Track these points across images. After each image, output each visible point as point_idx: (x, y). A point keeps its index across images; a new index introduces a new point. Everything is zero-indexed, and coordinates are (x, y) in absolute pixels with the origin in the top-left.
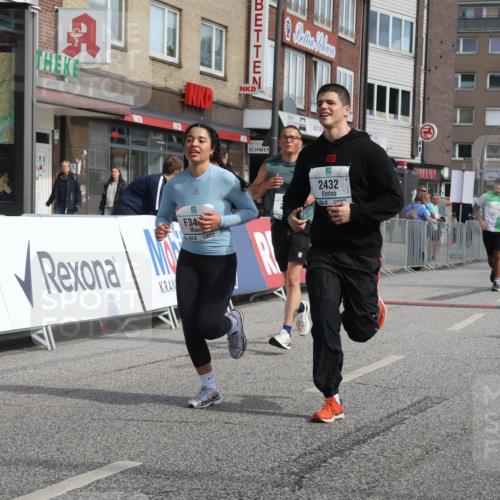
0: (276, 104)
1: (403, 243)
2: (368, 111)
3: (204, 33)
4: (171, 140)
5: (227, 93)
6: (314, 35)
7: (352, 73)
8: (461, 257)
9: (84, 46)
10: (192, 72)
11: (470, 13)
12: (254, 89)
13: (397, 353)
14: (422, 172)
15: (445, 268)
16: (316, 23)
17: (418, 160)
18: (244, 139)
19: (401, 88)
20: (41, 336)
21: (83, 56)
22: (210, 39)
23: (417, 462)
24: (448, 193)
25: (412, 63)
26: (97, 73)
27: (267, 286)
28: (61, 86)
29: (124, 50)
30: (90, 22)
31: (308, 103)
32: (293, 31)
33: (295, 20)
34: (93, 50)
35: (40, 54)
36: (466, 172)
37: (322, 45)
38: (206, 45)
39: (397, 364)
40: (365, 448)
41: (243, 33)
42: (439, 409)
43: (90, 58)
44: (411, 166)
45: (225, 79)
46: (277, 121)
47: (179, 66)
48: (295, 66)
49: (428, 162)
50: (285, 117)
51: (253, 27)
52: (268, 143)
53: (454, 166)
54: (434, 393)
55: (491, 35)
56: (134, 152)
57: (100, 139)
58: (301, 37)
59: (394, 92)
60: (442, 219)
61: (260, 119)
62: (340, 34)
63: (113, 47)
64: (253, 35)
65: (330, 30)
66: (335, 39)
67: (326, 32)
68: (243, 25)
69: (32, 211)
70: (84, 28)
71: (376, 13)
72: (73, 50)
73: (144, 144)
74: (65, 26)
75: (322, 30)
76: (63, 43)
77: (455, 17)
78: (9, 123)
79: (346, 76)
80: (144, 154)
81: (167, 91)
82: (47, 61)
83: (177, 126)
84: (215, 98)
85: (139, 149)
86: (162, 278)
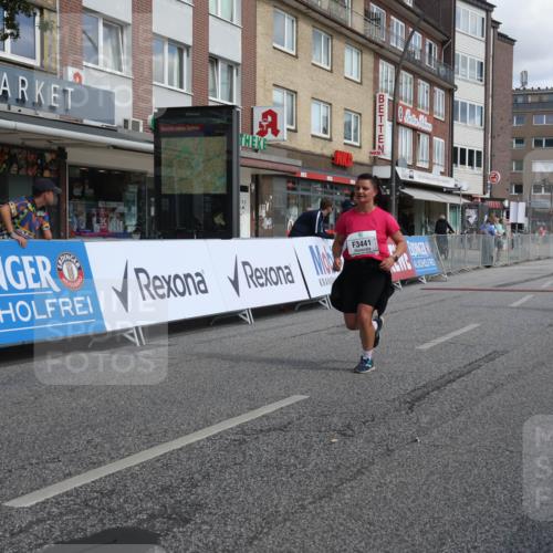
0: (393, 163)
1: (478, 249)
2: (454, 165)
3: (348, 119)
4: (325, 187)
5: (362, 156)
6: (417, 117)
7: (442, 141)
8: (517, 258)
9: (270, 130)
10: (339, 144)
11: (520, 100)
12: (379, 153)
13: (475, 322)
14: (490, 204)
15: (506, 265)
16: (419, 110)
17: (488, 196)
19: (475, 149)
20: (245, 315)
21: (269, 136)
22: (350, 122)
23: (489, 393)
24: (508, 217)
25: (482, 133)
26: (278, 146)
28: (254, 155)
29: (296, 131)
30: (274, 115)
31: (415, 160)
32: (404, 115)
33: (405, 108)
34: (275, 132)
35: (242, 135)
36: (520, 203)
37: (423, 123)
38: (348, 126)
39: (474, 330)
40: (455, 385)
41: (372, 117)
42: (503, 358)
43: (273, 137)
44: (483, 200)
45: (360, 147)
46: (395, 174)
47: (330, 140)
48: (405, 138)
49: (495, 196)
50: (399, 170)
51: (378, 114)
52: (389, 187)
53: (512, 199)
54: (500, 348)
55: (535, 113)
56: (302, 196)
57: (280, 187)
58: (409, 119)
59: (471, 152)
60: (504, 234)
61: (383, 172)
62: (435, 116)
63: (288, 130)
64: (378, 118)
65: (428, 113)
66: (434, 121)
67: (425, 115)
68: (371, 112)
69: (238, 236)
70: (270, 119)
71: (458, 102)
72: (263, 133)
73: (309, 190)
74: (258, 117)
75: (422, 113)
76: (257, 129)
77: (510, 102)
78: (224, 180)
79: (439, 142)
80: (308, 197)
81: (323, 156)
82: (247, 141)
83: (330, 179)
84: (354, 160)
85: (305, 193)
86: (321, 276)
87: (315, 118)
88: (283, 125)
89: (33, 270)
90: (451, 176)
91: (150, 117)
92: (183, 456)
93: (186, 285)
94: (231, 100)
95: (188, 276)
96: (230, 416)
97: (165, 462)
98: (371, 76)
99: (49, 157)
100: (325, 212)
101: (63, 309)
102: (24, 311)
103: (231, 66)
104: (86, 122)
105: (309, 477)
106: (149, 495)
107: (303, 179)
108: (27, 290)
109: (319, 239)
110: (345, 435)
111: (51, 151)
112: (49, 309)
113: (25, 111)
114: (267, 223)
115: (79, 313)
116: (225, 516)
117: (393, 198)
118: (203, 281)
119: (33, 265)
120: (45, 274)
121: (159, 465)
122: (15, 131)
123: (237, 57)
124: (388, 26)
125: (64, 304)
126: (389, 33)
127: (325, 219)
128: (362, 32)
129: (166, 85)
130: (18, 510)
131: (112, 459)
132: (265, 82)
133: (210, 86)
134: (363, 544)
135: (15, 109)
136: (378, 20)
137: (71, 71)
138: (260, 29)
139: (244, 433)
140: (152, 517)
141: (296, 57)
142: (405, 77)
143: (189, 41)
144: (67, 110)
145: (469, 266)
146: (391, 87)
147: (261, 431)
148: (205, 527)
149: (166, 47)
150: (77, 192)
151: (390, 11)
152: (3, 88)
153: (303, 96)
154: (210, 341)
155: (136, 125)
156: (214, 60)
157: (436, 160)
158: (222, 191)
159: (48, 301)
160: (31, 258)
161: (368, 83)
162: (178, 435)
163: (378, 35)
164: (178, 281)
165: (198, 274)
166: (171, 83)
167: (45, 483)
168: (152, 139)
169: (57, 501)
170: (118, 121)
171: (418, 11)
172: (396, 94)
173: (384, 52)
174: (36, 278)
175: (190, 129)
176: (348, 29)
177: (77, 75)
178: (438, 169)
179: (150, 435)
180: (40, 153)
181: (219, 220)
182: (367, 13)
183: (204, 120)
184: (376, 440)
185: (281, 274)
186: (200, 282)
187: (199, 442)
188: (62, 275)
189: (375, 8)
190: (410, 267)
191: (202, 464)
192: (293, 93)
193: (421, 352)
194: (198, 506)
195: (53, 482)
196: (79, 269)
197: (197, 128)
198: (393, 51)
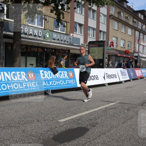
0: (138, 53)
3: (128, 43)
4: (123, 58)
5: (132, 51)
10: (127, 48)
12: (135, 51)
16: (144, 41)
18: (134, 57)
20: (106, 84)
21: (112, 47)
26: (114, 49)
27: (137, 78)
28: (108, 51)
29: (117, 46)
30: (113, 43)
31: (143, 52)
33: (141, 41)
34: (113, 46)
37: (145, 44)
38: (128, 45)
41: (134, 43)
43: (113, 47)
45: (131, 49)
47: (125, 48)
48: (141, 47)
50: (140, 54)
52: (137, 58)
57: (114, 58)
58: (142, 43)
61: (136, 55)
64: (135, 43)
68: (134, 42)
70: (112, 43)
72: (110, 46)
74: (109, 43)
76: (109, 45)
78: (102, 56)
80: (120, 60)
81: (123, 51)
82: (107, 48)
83: (124, 56)
84: (130, 52)
85: (119, 59)
86: (122, 77)
87: (122, 43)
88: (115, 45)
89: (64, 74)
91: (87, 43)
92: (94, 113)
93: (94, 78)
94: (104, 40)
95: (95, 76)
96: (103, 105)
97: (90, 114)
98: (134, 34)
99: (66, 51)
100: (124, 63)
101: (69, 82)
102: (61, 82)
103: (104, 32)
104: (74, 44)
105: (120, 119)
106: (87, 121)
107: (119, 56)
108: (62, 78)
109: (122, 69)
110: (128, 110)
111: (67, 50)
112: (67, 82)
113: (62, 42)
114: (111, 65)
115: (72, 83)
116: (103, 126)
117: (138, 60)
118: (98, 77)
119: (64, 73)
120: (66, 75)
121: (89, 115)
122: (60, 46)
123: (105, 31)
124: (138, 23)
125: (70, 81)
126: (138, 25)
128: (132, 25)
129: (90, 37)
130: (61, 122)
131: (79, 113)
132: (111, 36)
133: (100, 36)
134: (132, 133)
135: (60, 42)
136: (135, 22)
137: (72, 34)
138: (110, 25)
139: (106, 109)
140: (88, 125)
141: (118, 30)
142: (141, 34)
143: (96, 28)
144: (70, 42)
146: (138, 36)
147: (110, 109)
148: (99, 128)
149: (91, 29)
150: (72, 58)
151: (138, 20)
152: (58, 38)
153: (119, 38)
154: (99, 90)
155: (84, 45)
156: (101, 31)
158: (102, 58)
159: (66, 81)
160: (63, 72)
161: (133, 36)
162: (93, 109)
163: (136, 26)
164: (93, 77)
165: (97, 76)
166: (92, 36)
167: (66, 117)
168: (88, 48)
169: (68, 121)
170: (81, 44)
171: (144, 20)
172: (139, 38)
173: (137, 29)
174: (64, 76)
175: (96, 45)
176: (129, 24)
177: (73, 35)
179: (87, 108)
180: (65, 51)
181: (101, 64)
182: (133, 21)
183: (98, 44)
184: (135, 111)
185: (114, 76)
186: (97, 77)
187: (97, 110)
188: (69, 75)
189: (135, 20)
190: (142, 75)
191: (98, 115)
192: (117, 38)
193: (144, 93)
194: (97, 123)
195: (67, 117)
196: (73, 74)
197: (97, 45)
198: (139, 29)
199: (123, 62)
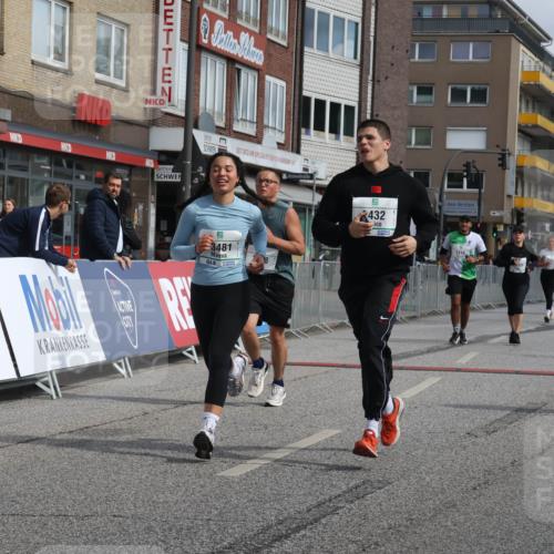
0: (190, 121)
2: (303, 130)
6: (237, 36)
7: (284, 84)
8: (415, 309)
11: (427, 13)
13: (332, 427)
16: (240, 22)
18: (149, 163)
19: (343, 103)
25: (356, 72)
27: (175, 345)
31: (230, 119)
32: (212, 31)
33: (213, 18)
37: (247, 49)
39: (331, 440)
42: (381, 495)
46: (190, 142)
48: (213, 77)
50: (199, 135)
52: (179, 168)
54: (375, 475)
55: (454, 39)
56: (12, 180)
58: (221, 39)
59: (335, 107)
61: (170, 139)
62: (269, 36)
64: (162, 36)
65: (257, 30)
66: (262, 41)
67: (252, 33)
71: (313, 11)
73: (24, 169)
75: (246, 30)
77: (409, 17)
79: (277, 87)
83: (66, 147)
85: (18, 175)
86: (42, 335)
90: (298, 152)
100: (55, 212)
107: (14, 146)
127: (55, 225)
145: (326, 322)
157: (269, 120)
178: (273, 137)
193: (228, 482)
199: (52, 200)
